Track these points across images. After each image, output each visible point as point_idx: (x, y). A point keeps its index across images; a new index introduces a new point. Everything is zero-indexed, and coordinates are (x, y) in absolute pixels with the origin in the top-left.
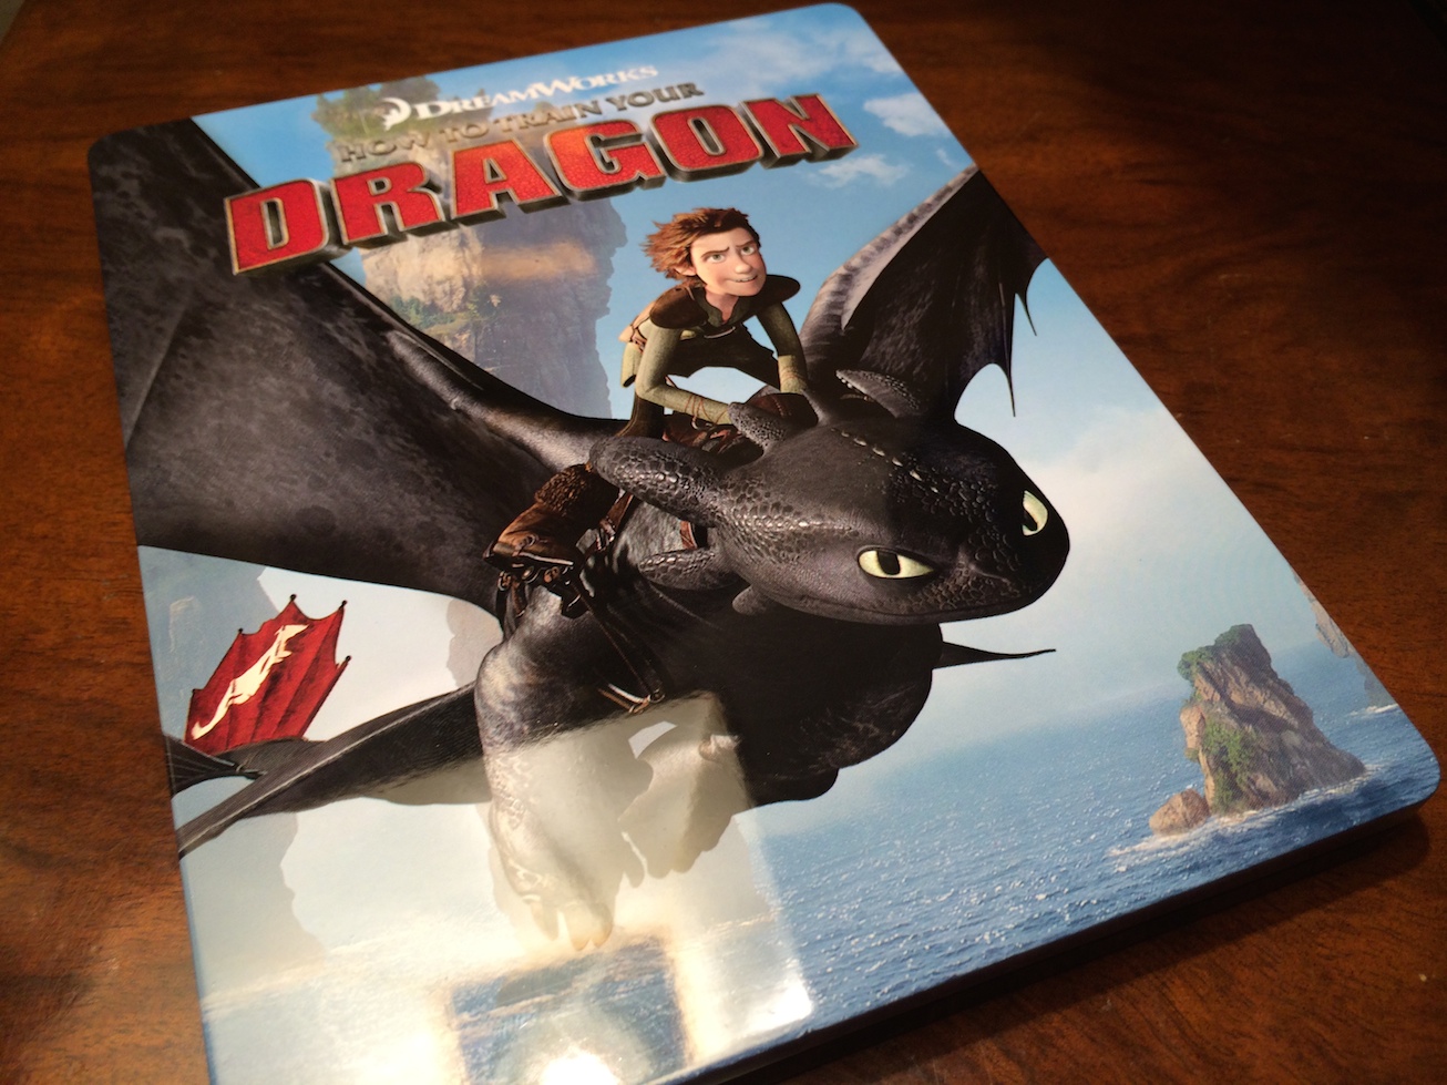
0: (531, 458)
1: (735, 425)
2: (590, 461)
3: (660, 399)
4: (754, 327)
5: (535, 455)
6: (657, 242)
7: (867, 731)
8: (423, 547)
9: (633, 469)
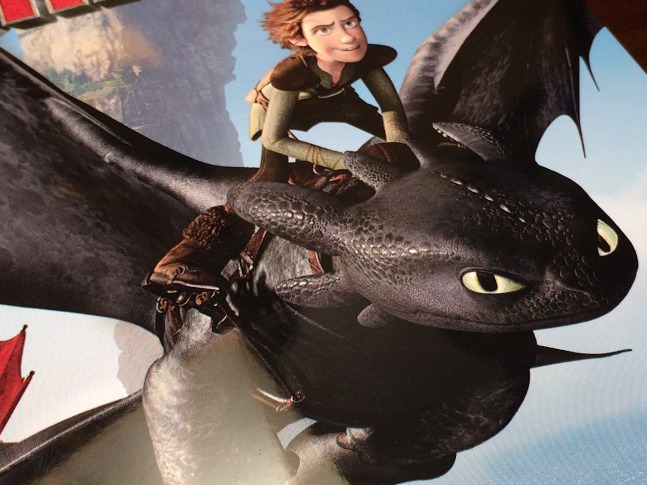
0: (176, 202)
1: (350, 170)
2: (227, 203)
3: (284, 150)
4: (360, 88)
5: (180, 199)
6: (272, 19)
7: (478, 420)
8: (90, 279)
9: (265, 209)
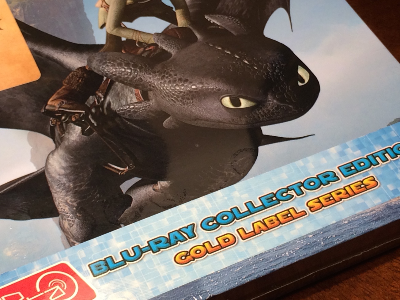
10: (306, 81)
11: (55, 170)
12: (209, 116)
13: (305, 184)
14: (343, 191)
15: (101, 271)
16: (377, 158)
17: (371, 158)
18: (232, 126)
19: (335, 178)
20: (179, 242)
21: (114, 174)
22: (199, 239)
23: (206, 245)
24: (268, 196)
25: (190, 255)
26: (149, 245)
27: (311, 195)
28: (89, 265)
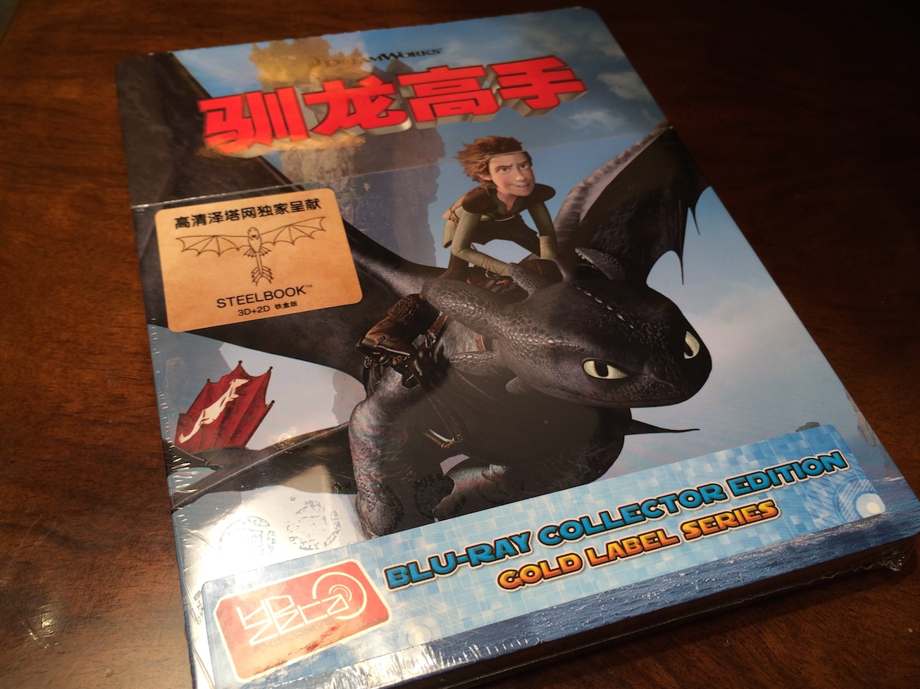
10: (695, 353)
11: (362, 429)
12: (565, 383)
13: (682, 498)
14: (730, 516)
15: (400, 581)
16: (780, 475)
17: (770, 473)
18: (593, 401)
19: (722, 495)
20: (507, 556)
21: (434, 445)
22: (534, 555)
23: (543, 565)
24: (632, 507)
25: (519, 576)
26: (467, 554)
27: (689, 515)
28: (386, 571)
